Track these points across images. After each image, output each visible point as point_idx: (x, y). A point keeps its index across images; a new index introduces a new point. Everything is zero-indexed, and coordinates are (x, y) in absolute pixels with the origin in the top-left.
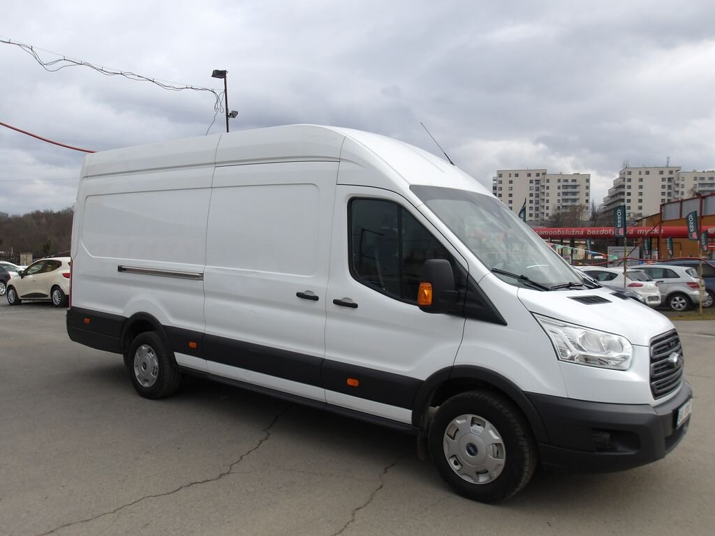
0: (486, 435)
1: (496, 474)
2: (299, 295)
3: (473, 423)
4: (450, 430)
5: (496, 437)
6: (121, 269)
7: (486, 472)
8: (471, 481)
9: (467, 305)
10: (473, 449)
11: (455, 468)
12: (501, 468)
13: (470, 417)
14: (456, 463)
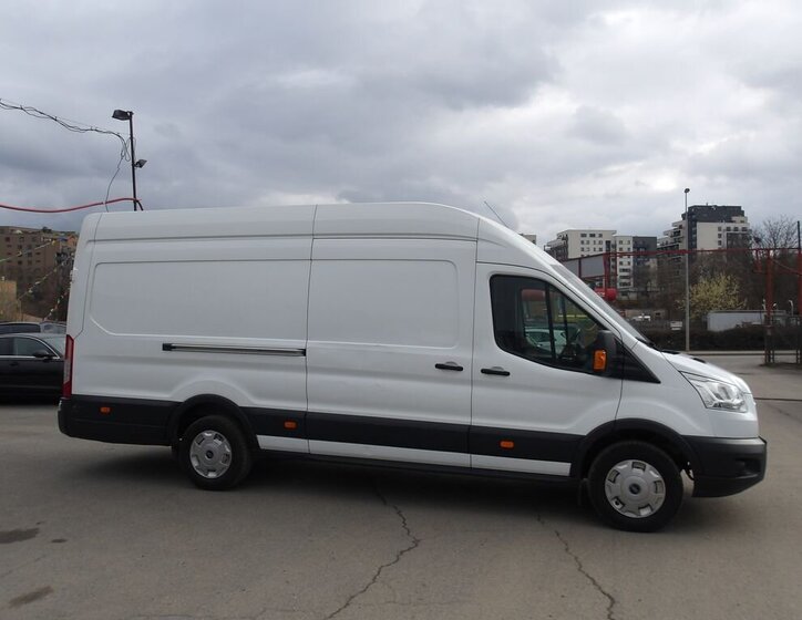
0: (648, 475)
1: (657, 507)
2: (438, 366)
3: (633, 467)
4: (610, 475)
5: (656, 476)
6: (167, 347)
7: (648, 505)
8: (634, 516)
9: (626, 368)
10: (635, 488)
11: (618, 507)
12: (661, 503)
13: (631, 462)
14: (617, 504)
